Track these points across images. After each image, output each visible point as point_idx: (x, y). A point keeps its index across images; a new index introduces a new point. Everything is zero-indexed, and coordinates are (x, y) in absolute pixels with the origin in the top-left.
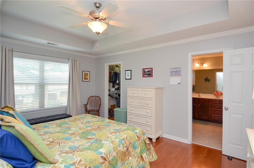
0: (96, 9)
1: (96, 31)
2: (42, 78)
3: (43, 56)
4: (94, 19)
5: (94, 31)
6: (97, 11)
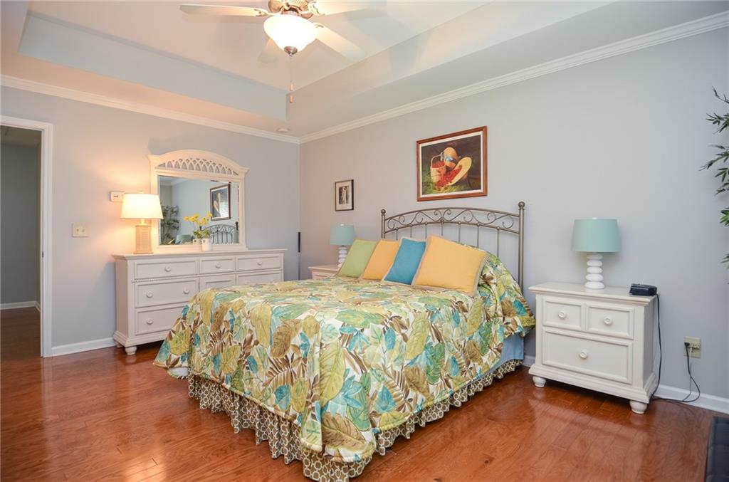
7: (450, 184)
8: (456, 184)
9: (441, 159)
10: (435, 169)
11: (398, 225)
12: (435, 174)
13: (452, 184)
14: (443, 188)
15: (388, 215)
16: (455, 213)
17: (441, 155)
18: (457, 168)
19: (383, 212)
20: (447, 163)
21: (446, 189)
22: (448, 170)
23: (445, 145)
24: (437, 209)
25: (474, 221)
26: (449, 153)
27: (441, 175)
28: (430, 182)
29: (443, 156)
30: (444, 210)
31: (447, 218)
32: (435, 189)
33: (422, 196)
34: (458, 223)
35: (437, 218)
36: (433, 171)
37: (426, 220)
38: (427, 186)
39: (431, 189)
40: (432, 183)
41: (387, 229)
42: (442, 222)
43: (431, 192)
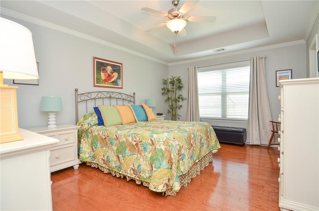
0: (174, 7)
1: (174, 31)
2: (224, 87)
3: (222, 65)
4: (173, 18)
5: (173, 30)
6: (176, 8)
7: (110, 82)
8: (112, 82)
9: (106, 70)
10: (103, 73)
11: (86, 98)
12: (103, 76)
13: (111, 82)
14: (106, 83)
15: (79, 92)
16: (115, 94)
17: (106, 68)
18: (112, 76)
19: (76, 90)
20: (109, 72)
21: (108, 83)
22: (109, 75)
23: (108, 65)
24: (108, 92)
25: (122, 98)
26: (109, 69)
27: (106, 77)
28: (101, 79)
29: (107, 69)
30: (111, 93)
31: (113, 96)
32: (103, 82)
33: (96, 84)
34: (116, 98)
35: (108, 96)
36: (102, 74)
37: (103, 96)
38: (98, 80)
39: (101, 82)
40: (102, 79)
41: (79, 100)
42: (110, 97)
43: (101, 84)
